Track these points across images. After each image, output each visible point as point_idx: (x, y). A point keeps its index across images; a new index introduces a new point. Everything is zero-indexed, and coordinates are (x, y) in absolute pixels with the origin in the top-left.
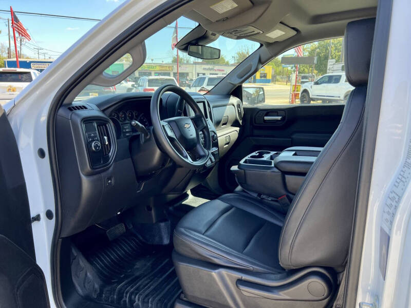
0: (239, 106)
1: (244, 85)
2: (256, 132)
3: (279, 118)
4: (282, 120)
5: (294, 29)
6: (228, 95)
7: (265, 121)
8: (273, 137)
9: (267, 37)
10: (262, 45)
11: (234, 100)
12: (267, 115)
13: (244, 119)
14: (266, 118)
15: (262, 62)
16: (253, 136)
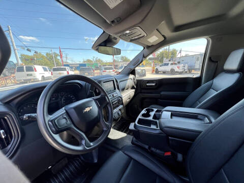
0: (134, 79)
1: (136, 69)
2: (143, 91)
3: (154, 84)
4: (156, 85)
5: (163, 36)
6: (128, 74)
7: (147, 86)
8: (151, 93)
9: (148, 41)
10: (144, 48)
11: (131, 76)
12: (148, 83)
13: (137, 85)
14: (148, 84)
15: (144, 57)
16: (141, 93)
